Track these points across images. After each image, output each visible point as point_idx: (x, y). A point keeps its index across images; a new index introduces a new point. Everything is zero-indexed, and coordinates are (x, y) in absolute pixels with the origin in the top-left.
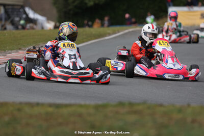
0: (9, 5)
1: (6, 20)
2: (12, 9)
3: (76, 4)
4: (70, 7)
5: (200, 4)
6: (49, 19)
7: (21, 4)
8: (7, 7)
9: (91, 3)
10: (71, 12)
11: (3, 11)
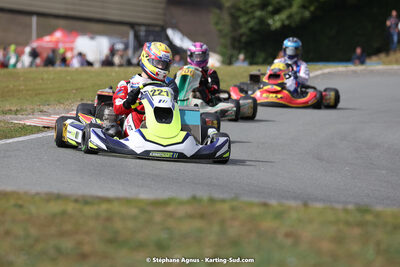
0: (140, 25)
2: (147, 31)
3: (252, 24)
4: (244, 30)
7: (160, 23)
8: (137, 28)
9: (278, 24)
10: (244, 39)
11: (131, 35)
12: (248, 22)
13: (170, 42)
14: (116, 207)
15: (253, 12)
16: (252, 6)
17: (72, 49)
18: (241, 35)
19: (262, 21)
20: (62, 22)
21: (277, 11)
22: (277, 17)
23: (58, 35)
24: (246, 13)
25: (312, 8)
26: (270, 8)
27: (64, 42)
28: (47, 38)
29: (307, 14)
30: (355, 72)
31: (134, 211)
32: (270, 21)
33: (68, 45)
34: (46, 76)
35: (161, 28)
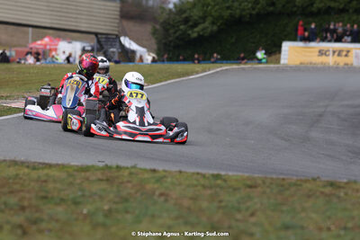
0: (102, 34)
1: (99, 50)
2: (106, 38)
3: (178, 34)
4: (170, 39)
7: (116, 33)
8: (99, 36)
9: (195, 35)
10: (172, 44)
11: (95, 40)
12: (175, 33)
13: (122, 46)
14: (54, 173)
15: (178, 26)
16: (178, 22)
17: (56, 50)
18: (170, 42)
19: (185, 32)
20: (51, 32)
21: (196, 25)
22: (196, 29)
23: (46, 40)
24: (173, 26)
25: (219, 24)
26: (191, 23)
27: (50, 45)
28: (39, 42)
29: (215, 28)
30: (243, 69)
31: (64, 175)
32: (190, 32)
33: (52, 47)
34: (32, 71)
35: (117, 35)
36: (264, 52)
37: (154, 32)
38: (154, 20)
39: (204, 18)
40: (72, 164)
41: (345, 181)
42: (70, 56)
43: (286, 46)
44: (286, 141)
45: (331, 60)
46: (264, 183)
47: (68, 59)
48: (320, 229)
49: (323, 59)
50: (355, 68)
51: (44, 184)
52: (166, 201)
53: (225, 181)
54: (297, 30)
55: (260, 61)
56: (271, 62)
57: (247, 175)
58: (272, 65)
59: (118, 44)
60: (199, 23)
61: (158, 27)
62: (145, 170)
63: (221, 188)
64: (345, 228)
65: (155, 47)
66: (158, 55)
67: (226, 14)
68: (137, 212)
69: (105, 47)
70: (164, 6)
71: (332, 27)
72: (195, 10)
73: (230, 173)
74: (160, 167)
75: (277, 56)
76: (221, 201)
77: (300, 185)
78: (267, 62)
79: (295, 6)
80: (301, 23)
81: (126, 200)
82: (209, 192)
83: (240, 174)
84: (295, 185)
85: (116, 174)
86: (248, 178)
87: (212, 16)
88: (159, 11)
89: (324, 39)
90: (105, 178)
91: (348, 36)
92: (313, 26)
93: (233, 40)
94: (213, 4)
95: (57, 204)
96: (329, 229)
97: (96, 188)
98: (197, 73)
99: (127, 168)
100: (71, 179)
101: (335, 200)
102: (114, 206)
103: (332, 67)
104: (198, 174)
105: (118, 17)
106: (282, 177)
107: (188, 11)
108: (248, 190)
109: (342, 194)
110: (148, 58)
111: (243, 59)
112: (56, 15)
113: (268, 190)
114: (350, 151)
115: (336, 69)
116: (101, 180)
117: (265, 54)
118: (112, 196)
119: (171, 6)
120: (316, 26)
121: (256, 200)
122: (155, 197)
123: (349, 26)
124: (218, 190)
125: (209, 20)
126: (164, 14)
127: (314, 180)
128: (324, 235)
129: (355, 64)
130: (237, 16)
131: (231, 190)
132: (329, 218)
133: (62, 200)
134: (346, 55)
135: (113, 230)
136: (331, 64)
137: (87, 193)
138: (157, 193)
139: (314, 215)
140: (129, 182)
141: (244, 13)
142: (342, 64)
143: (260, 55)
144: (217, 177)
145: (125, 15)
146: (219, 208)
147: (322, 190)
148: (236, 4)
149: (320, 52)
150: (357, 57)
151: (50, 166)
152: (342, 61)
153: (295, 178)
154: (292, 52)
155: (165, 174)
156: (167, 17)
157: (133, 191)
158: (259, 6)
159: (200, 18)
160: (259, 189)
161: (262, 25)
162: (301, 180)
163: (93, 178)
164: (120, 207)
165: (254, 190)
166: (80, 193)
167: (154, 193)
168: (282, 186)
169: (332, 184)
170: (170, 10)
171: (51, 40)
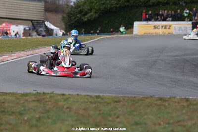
0: (34, 20)
1: (33, 30)
2: (37, 23)
3: (76, 19)
4: (72, 22)
5: (153, 20)
6: (61, 29)
7: (42, 20)
8: (33, 22)
9: (86, 19)
10: (73, 25)
11: (31, 24)
13: (46, 27)
14: (9, 98)
15: (76, 15)
16: (76, 13)
17: (9, 30)
18: (72, 24)
19: (80, 18)
20: (6, 20)
21: (86, 14)
22: (86, 17)
23: (4, 24)
24: (74, 15)
25: (99, 13)
26: (83, 13)
27: (6, 27)
28: (0, 26)
29: (97, 15)
31: (14, 99)
32: (83, 18)
35: (43, 21)
36: (124, 28)
37: (63, 19)
38: (63, 12)
39: (90, 10)
40: (19, 92)
41: (169, 97)
42: (17, 33)
43: (136, 24)
44: (137, 76)
45: (161, 31)
46: (124, 99)
47: (16, 35)
48: (155, 124)
49: (157, 30)
50: (174, 35)
51: (3, 104)
52: (70, 111)
53: (103, 99)
54: (142, 15)
55: (122, 33)
56: (128, 33)
57: (114, 95)
58: (128, 35)
59: (43, 26)
60: (88, 13)
61: (65, 16)
62: (59, 95)
63: (101, 103)
64: (169, 123)
65: (64, 26)
66: (66, 31)
67: (103, 7)
68: (54, 118)
69: (37, 28)
70: (69, 4)
71: (161, 13)
72: (85, 6)
73: (105, 95)
74: (67, 93)
75: (131, 29)
76: (100, 110)
77: (144, 100)
78: (126, 33)
79: (140, 2)
80: (144, 11)
81: (48, 111)
82: (94, 105)
83: (111, 95)
84: (141, 100)
85: (43, 97)
86: (116, 97)
87: (95, 9)
88: (66, 7)
89: (156, 20)
90: (36, 100)
91: (170, 17)
92: (150, 13)
93: (107, 22)
94: (95, 2)
95: (10, 115)
96: (160, 124)
97: (31, 105)
98: (87, 40)
99: (49, 94)
100: (18, 101)
101: (163, 108)
102: (41, 115)
103: (162, 35)
104: (88, 96)
105: (43, 11)
106: (134, 96)
107: (82, 7)
108: (115, 104)
109: (167, 105)
110: (61, 33)
111: (112, 32)
112: (9, 11)
113: (126, 104)
114: (172, 81)
115: (164, 36)
116: (34, 101)
117: (125, 29)
118: (40, 109)
119: (72, 4)
120: (152, 13)
121: (120, 109)
122: (64, 110)
123: (170, 12)
124: (99, 104)
125: (93, 11)
126: (68, 9)
127: (152, 97)
128: (157, 127)
129: (174, 33)
130: (109, 8)
131: (105, 104)
132: (160, 118)
133: (13, 112)
134: (169, 28)
135: (41, 128)
136: (161, 33)
137: (26, 108)
138: (65, 107)
139: (151, 117)
140: (49, 101)
141: (112, 7)
142: (167, 33)
143: (122, 29)
144: (98, 97)
145: (47, 10)
146: (99, 114)
147: (156, 102)
148: (108, 2)
149: (155, 26)
150: (175, 29)
151: (6, 94)
152: (167, 31)
153: (141, 96)
154: (139, 27)
155: (69, 96)
156: (70, 10)
157: (52, 107)
158: (120, 3)
159: (89, 10)
160: (121, 103)
161: (122, 13)
162: (144, 98)
163: (30, 100)
164: (45, 115)
165: (119, 103)
166: (23, 109)
167: (63, 107)
168: (134, 101)
169: (161, 99)
170: (72, 6)
171: (7, 25)
